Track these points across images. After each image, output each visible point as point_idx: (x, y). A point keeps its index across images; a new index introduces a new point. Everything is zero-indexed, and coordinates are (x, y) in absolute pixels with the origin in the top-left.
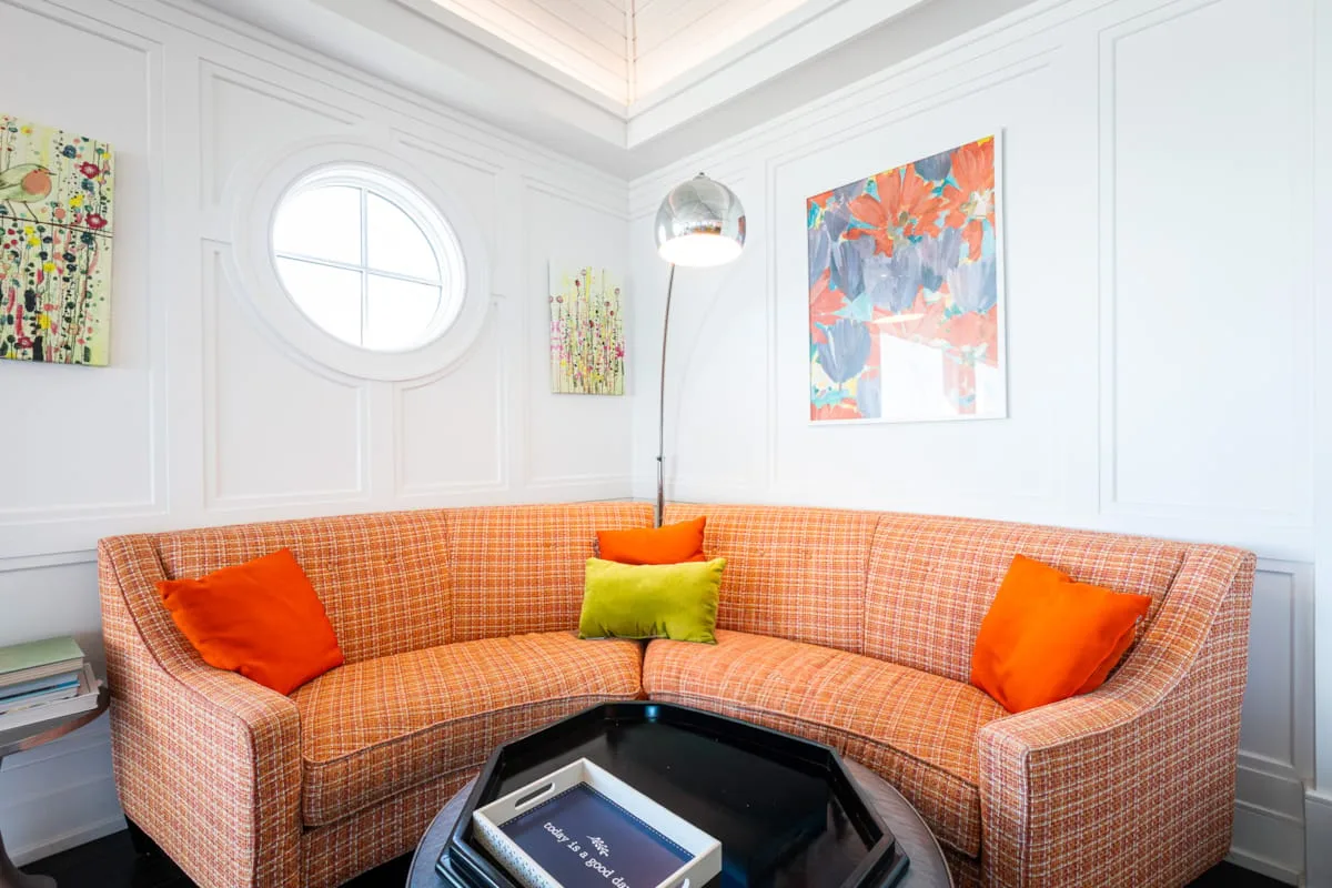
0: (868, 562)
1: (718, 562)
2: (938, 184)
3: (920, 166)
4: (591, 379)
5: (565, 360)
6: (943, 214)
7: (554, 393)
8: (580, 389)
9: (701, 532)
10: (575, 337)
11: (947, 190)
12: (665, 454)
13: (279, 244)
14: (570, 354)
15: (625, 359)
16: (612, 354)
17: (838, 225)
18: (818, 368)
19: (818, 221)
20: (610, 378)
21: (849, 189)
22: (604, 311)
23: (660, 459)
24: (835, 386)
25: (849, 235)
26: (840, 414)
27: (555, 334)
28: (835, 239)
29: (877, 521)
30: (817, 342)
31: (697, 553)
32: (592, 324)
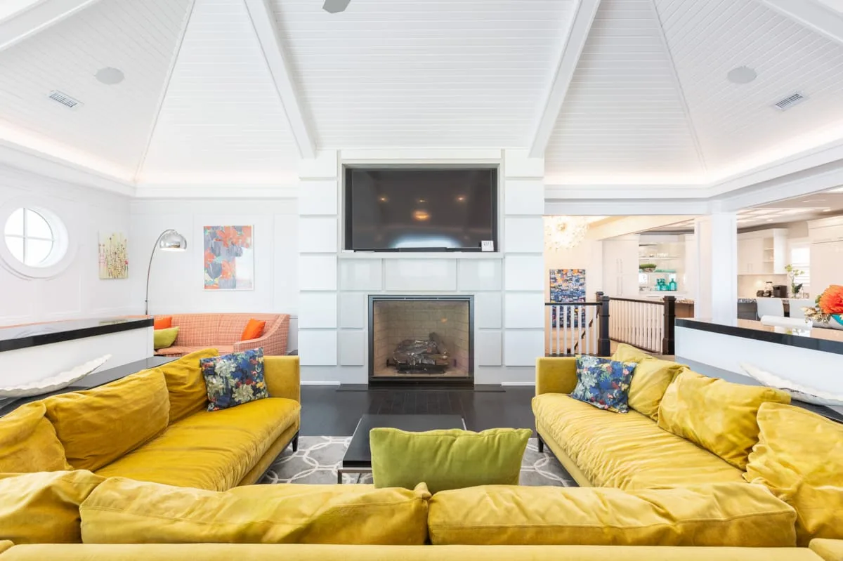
0: (220, 323)
1: (176, 328)
2: (239, 233)
3: (234, 227)
4: (115, 273)
5: (106, 267)
6: (241, 240)
7: (101, 279)
8: (111, 277)
9: (171, 321)
10: (109, 258)
11: (241, 235)
12: (148, 300)
13: (7, 231)
14: (107, 264)
15: (129, 265)
16: (123, 263)
17: (213, 235)
18: (207, 275)
19: (207, 234)
20: (123, 272)
21: (217, 228)
22: (120, 249)
23: (146, 301)
24: (212, 280)
25: (217, 240)
26: (213, 287)
27: (102, 258)
28: (212, 239)
29: (222, 315)
30: (206, 267)
31: (170, 326)
32: (116, 253)
